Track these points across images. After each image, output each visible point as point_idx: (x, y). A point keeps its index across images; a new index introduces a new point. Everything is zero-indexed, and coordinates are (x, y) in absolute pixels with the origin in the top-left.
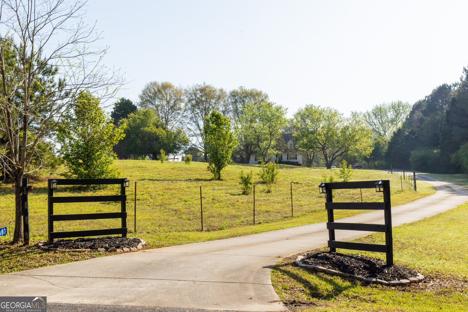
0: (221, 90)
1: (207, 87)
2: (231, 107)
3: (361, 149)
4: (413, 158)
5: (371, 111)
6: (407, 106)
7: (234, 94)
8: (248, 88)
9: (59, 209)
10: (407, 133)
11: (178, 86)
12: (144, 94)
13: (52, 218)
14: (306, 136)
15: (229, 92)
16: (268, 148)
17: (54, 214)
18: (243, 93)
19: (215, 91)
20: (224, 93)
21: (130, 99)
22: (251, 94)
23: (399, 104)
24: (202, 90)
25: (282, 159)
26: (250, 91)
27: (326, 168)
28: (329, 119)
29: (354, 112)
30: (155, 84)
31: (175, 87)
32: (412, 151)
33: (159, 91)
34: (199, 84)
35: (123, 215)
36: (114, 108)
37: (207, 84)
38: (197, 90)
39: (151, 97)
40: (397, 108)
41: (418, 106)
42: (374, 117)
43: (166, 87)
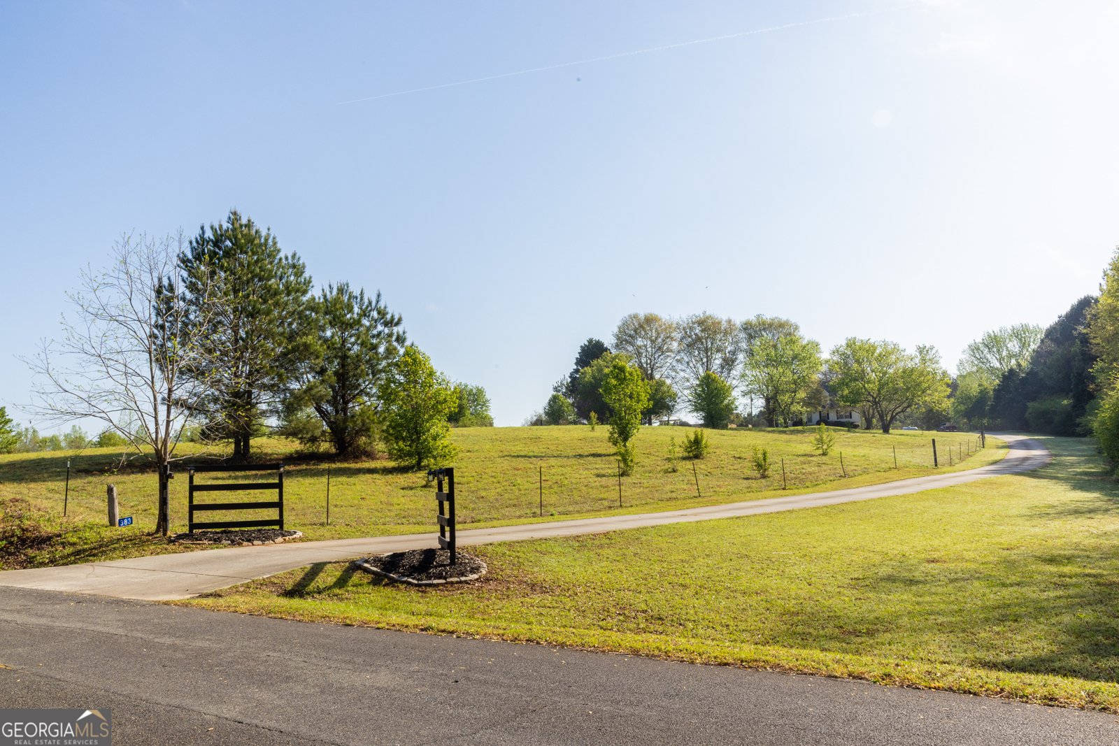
0: (729, 321)
1: (708, 318)
2: (744, 345)
3: (934, 402)
4: (1030, 414)
5: (981, 341)
6: (1036, 332)
7: (747, 327)
8: (768, 316)
9: (201, 498)
10: (1024, 375)
11: (668, 318)
12: (620, 332)
13: (193, 508)
14: (847, 384)
15: (741, 322)
16: (792, 403)
17: (194, 503)
18: (760, 325)
19: (719, 323)
20: (734, 325)
21: (600, 340)
22: (771, 325)
23: (1025, 329)
24: (701, 323)
25: (828, 419)
26: (769, 321)
27: (881, 431)
28: (880, 358)
29: (921, 346)
30: (636, 316)
31: (664, 320)
32: (1029, 402)
33: (641, 326)
34: (697, 314)
35: (279, 505)
36: (579, 353)
37: (708, 314)
38: (693, 323)
39: (630, 336)
40: (1020, 335)
41: (1050, 333)
42: (986, 351)
43: (649, 320)
